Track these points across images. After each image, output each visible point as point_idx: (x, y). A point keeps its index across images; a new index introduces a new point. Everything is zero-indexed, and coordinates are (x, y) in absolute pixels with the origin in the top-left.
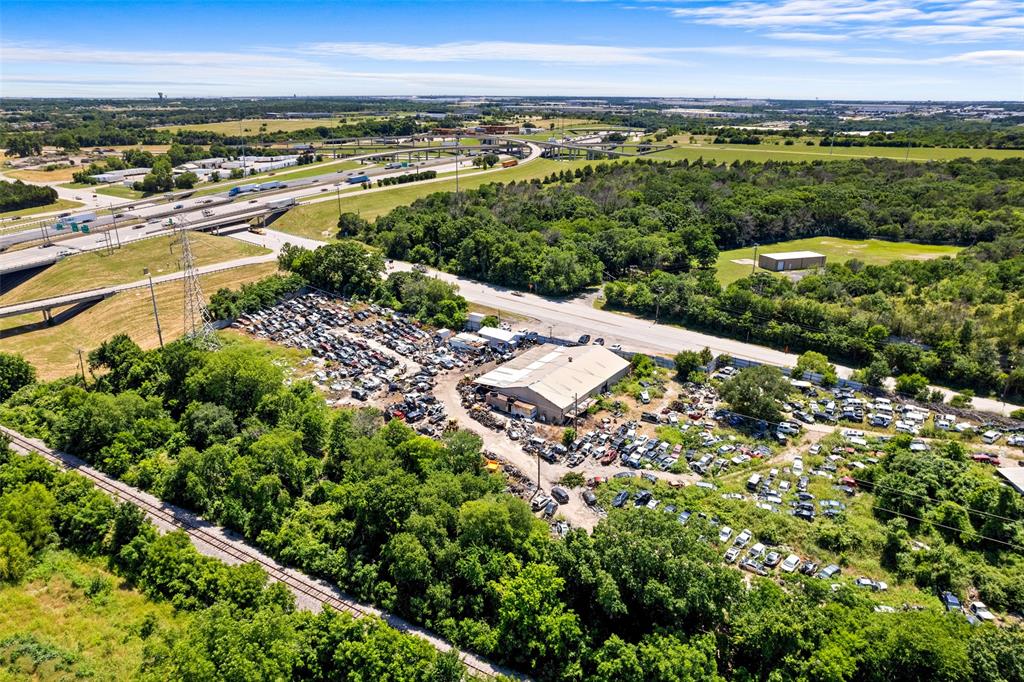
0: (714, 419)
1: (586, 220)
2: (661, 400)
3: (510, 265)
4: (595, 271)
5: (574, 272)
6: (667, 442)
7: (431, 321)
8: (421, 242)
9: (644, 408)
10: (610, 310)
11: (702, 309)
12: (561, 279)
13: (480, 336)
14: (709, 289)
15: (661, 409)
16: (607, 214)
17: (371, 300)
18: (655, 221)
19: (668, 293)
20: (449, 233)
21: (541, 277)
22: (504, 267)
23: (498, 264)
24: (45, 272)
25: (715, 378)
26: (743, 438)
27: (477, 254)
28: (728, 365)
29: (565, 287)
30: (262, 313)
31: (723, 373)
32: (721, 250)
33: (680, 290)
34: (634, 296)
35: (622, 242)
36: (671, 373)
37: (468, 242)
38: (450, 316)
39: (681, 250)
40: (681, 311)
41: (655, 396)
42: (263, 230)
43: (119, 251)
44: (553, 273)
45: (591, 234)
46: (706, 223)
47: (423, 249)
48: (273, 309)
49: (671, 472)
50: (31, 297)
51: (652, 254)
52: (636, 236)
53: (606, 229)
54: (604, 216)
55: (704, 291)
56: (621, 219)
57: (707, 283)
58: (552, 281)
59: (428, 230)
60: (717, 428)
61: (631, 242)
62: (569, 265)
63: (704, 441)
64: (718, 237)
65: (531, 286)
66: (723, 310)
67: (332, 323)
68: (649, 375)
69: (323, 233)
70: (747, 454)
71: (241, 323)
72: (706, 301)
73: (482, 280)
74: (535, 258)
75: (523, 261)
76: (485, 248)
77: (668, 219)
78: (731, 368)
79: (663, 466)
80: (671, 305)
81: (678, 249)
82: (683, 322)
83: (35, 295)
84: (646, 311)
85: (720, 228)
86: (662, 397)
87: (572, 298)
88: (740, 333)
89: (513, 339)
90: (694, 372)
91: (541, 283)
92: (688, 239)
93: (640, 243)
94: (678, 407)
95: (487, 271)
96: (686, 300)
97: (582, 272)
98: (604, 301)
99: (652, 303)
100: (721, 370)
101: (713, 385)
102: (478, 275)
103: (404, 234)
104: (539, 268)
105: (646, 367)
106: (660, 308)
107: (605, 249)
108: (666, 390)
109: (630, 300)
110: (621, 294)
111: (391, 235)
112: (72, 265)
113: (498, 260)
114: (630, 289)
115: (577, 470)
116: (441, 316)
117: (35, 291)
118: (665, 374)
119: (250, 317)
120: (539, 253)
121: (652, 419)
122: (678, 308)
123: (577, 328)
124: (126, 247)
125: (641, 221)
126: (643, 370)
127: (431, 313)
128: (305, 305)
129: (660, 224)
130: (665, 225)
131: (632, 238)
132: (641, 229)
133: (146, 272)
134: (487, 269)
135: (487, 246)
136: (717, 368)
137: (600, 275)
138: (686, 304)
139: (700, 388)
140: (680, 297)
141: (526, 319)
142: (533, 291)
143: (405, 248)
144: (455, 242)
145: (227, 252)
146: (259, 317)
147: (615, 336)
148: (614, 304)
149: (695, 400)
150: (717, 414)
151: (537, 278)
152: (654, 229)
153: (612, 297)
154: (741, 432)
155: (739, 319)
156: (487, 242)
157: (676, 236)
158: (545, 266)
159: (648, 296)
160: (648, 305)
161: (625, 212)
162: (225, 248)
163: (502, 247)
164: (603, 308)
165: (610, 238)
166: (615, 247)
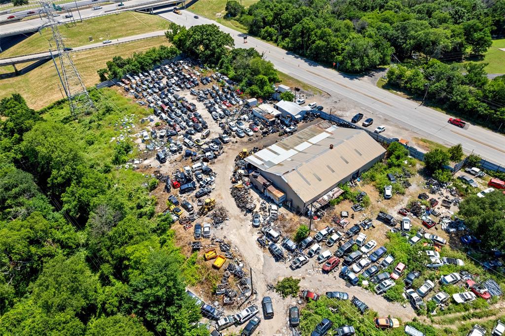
0: (447, 231)
1: (392, 12)
2: (402, 197)
3: (323, 47)
4: (385, 56)
5: (367, 56)
6: (393, 255)
7: (248, 90)
8: (271, 24)
9: (383, 205)
10: (389, 89)
11: (465, 99)
12: (356, 61)
13: (277, 108)
14: (476, 79)
15: (398, 208)
16: (410, 7)
17: (217, 68)
18: (446, 14)
19: (438, 81)
20: (288, 19)
21: (343, 58)
22: (317, 47)
23: (314, 45)
24: (31, 37)
25: (459, 178)
26: (471, 266)
27: (302, 36)
28: (475, 166)
29: (358, 67)
30: (141, 75)
31: (469, 172)
32: (493, 38)
33: (449, 79)
34: (410, 80)
35: (413, 32)
36: (420, 165)
37: (298, 27)
38: (262, 88)
39: (460, 41)
40: (446, 97)
41: (397, 191)
42: (182, 11)
43: (80, 24)
44: (352, 56)
45: (391, 24)
46: (488, 16)
47: (270, 29)
48: (151, 72)
49: (385, 297)
50: (17, 54)
51: (434, 43)
52: (426, 27)
53: (404, 20)
54: (407, 9)
55: (471, 82)
56: (419, 12)
57: (476, 75)
58: (349, 61)
59: (276, 15)
60: (447, 247)
61: (420, 33)
62: (365, 50)
63: (430, 262)
64: (495, 28)
65: (334, 64)
66: (484, 102)
67: (182, 86)
68: (399, 166)
69: (217, 14)
70: (472, 290)
71: (123, 82)
72: (470, 92)
73: (302, 56)
74: (342, 42)
75: (332, 44)
76: (308, 31)
77: (456, 12)
78: (477, 170)
79: (379, 288)
80: (438, 92)
81: (458, 40)
82: (445, 106)
83: (20, 53)
84: (416, 93)
85: (499, 21)
86: (403, 194)
87: (363, 76)
88: (493, 123)
89: (300, 113)
90: (440, 171)
91: (342, 62)
92: (468, 32)
93: (427, 34)
94: (414, 209)
95: (307, 50)
96: (452, 89)
97: (375, 56)
98: (386, 81)
99: (423, 88)
100: (467, 169)
101: (455, 185)
102: (301, 52)
103: (259, 18)
104: (343, 49)
105: (398, 158)
106: (428, 93)
107: (398, 38)
108: (409, 185)
109: (406, 82)
110: (400, 77)
111: (250, 18)
112: (47, 33)
113: (314, 42)
114: (409, 73)
115: (296, 275)
116: (255, 88)
117: (21, 50)
118: (414, 165)
119: (131, 78)
120: (346, 38)
121: (387, 221)
122: (444, 94)
123: (356, 105)
124: (86, 21)
125: (434, 14)
126: (394, 160)
127: (249, 84)
128: (173, 70)
129: (449, 16)
130: (453, 17)
131: (422, 29)
132: (432, 21)
133: (91, 39)
134: (307, 48)
135: (309, 30)
136: (464, 166)
137: (388, 58)
138: (451, 93)
139: (442, 187)
140: (448, 86)
141: (320, 92)
142: (335, 68)
143: (259, 27)
144: (290, 26)
145: (150, 26)
146: (137, 78)
147: (384, 115)
148: (393, 85)
149: (433, 203)
150: (451, 225)
151: (340, 58)
152: (443, 21)
153: (392, 79)
154: (470, 258)
155: (496, 111)
156: (309, 28)
157: (459, 28)
158: (348, 48)
159: (421, 82)
160: (419, 89)
161: (424, 6)
162: (150, 23)
163: (319, 32)
164: (384, 87)
165: (404, 29)
166: (407, 36)
